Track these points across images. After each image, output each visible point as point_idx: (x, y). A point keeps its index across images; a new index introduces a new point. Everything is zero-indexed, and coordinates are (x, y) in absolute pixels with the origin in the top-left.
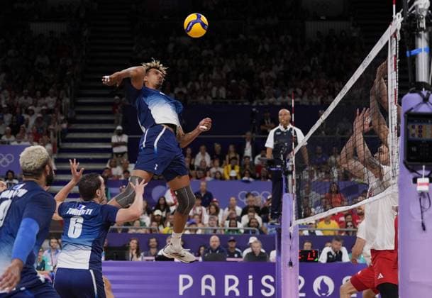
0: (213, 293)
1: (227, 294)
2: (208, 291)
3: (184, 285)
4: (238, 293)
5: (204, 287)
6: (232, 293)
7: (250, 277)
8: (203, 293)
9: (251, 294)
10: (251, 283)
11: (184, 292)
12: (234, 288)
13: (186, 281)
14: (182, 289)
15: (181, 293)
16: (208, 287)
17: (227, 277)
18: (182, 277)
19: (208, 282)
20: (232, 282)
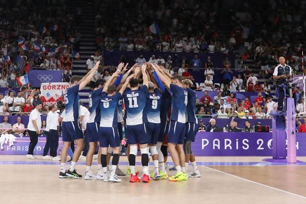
0: (219, 148)
1: (226, 148)
2: (216, 147)
3: (204, 144)
4: (231, 148)
5: (214, 145)
6: (228, 148)
7: (237, 140)
8: (214, 148)
9: (237, 148)
10: (237, 142)
11: (205, 147)
12: (229, 145)
13: (205, 142)
14: (203, 146)
15: (203, 148)
16: (216, 145)
17: (226, 140)
18: (203, 140)
19: (216, 143)
20: (228, 143)
